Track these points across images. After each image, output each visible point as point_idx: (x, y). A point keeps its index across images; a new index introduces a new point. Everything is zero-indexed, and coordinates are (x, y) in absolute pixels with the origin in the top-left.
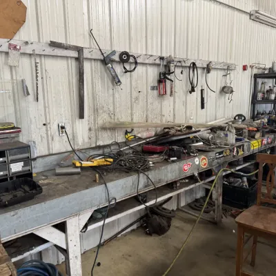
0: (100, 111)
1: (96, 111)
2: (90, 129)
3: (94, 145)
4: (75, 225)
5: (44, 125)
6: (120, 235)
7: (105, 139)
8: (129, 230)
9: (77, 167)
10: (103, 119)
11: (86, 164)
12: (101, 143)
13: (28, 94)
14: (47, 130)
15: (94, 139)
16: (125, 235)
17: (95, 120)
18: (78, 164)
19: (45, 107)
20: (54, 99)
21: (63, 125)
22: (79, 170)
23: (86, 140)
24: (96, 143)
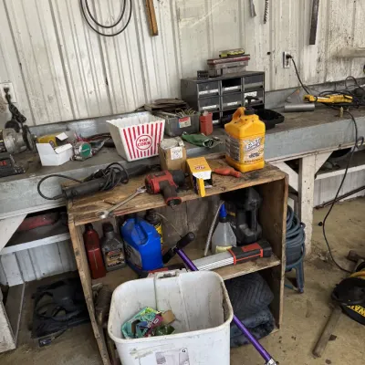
0: (335, 34)
1: (329, 33)
2: (319, 60)
3: (322, 81)
4: (311, 165)
5: (269, 53)
6: (342, 200)
7: (338, 73)
8: (354, 196)
9: (311, 102)
10: (337, 44)
11: (321, 99)
12: (331, 79)
13: (255, 15)
14: (271, 61)
15: (322, 74)
16: (350, 201)
17: (326, 46)
18: (312, 99)
19: (271, 31)
20: (281, 20)
21: (289, 53)
22: (313, 106)
23: (314, 74)
24: (325, 79)
